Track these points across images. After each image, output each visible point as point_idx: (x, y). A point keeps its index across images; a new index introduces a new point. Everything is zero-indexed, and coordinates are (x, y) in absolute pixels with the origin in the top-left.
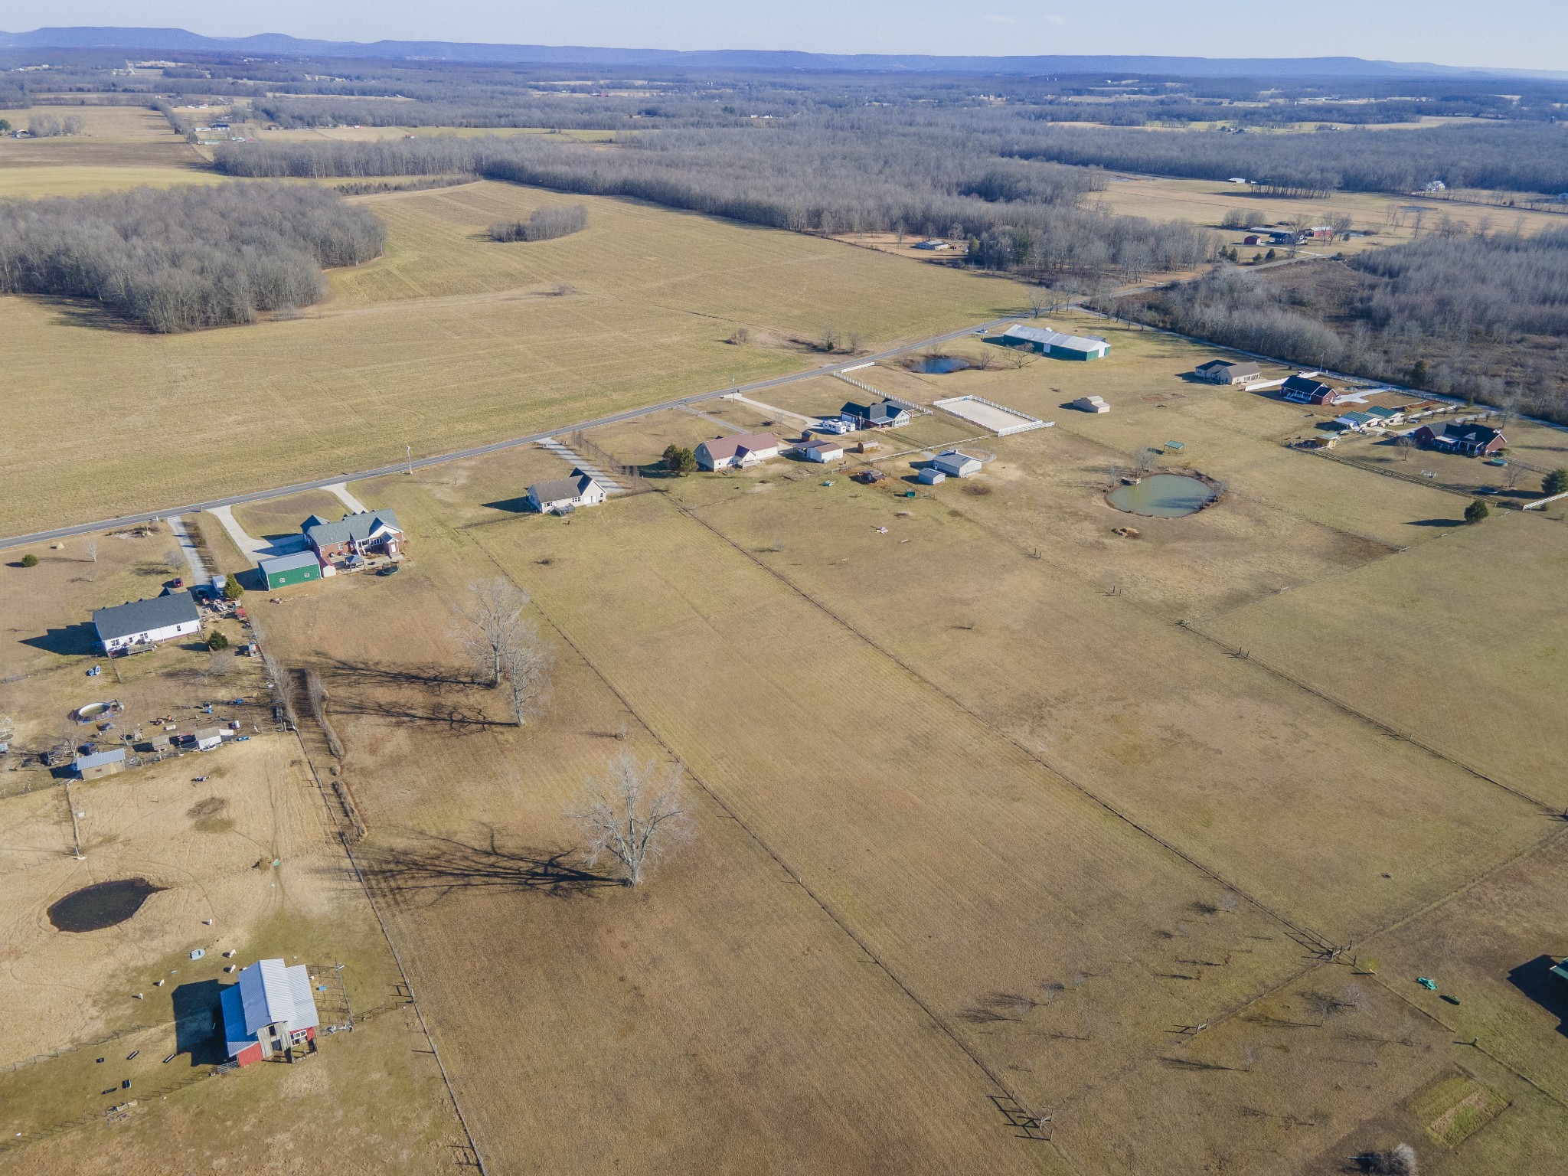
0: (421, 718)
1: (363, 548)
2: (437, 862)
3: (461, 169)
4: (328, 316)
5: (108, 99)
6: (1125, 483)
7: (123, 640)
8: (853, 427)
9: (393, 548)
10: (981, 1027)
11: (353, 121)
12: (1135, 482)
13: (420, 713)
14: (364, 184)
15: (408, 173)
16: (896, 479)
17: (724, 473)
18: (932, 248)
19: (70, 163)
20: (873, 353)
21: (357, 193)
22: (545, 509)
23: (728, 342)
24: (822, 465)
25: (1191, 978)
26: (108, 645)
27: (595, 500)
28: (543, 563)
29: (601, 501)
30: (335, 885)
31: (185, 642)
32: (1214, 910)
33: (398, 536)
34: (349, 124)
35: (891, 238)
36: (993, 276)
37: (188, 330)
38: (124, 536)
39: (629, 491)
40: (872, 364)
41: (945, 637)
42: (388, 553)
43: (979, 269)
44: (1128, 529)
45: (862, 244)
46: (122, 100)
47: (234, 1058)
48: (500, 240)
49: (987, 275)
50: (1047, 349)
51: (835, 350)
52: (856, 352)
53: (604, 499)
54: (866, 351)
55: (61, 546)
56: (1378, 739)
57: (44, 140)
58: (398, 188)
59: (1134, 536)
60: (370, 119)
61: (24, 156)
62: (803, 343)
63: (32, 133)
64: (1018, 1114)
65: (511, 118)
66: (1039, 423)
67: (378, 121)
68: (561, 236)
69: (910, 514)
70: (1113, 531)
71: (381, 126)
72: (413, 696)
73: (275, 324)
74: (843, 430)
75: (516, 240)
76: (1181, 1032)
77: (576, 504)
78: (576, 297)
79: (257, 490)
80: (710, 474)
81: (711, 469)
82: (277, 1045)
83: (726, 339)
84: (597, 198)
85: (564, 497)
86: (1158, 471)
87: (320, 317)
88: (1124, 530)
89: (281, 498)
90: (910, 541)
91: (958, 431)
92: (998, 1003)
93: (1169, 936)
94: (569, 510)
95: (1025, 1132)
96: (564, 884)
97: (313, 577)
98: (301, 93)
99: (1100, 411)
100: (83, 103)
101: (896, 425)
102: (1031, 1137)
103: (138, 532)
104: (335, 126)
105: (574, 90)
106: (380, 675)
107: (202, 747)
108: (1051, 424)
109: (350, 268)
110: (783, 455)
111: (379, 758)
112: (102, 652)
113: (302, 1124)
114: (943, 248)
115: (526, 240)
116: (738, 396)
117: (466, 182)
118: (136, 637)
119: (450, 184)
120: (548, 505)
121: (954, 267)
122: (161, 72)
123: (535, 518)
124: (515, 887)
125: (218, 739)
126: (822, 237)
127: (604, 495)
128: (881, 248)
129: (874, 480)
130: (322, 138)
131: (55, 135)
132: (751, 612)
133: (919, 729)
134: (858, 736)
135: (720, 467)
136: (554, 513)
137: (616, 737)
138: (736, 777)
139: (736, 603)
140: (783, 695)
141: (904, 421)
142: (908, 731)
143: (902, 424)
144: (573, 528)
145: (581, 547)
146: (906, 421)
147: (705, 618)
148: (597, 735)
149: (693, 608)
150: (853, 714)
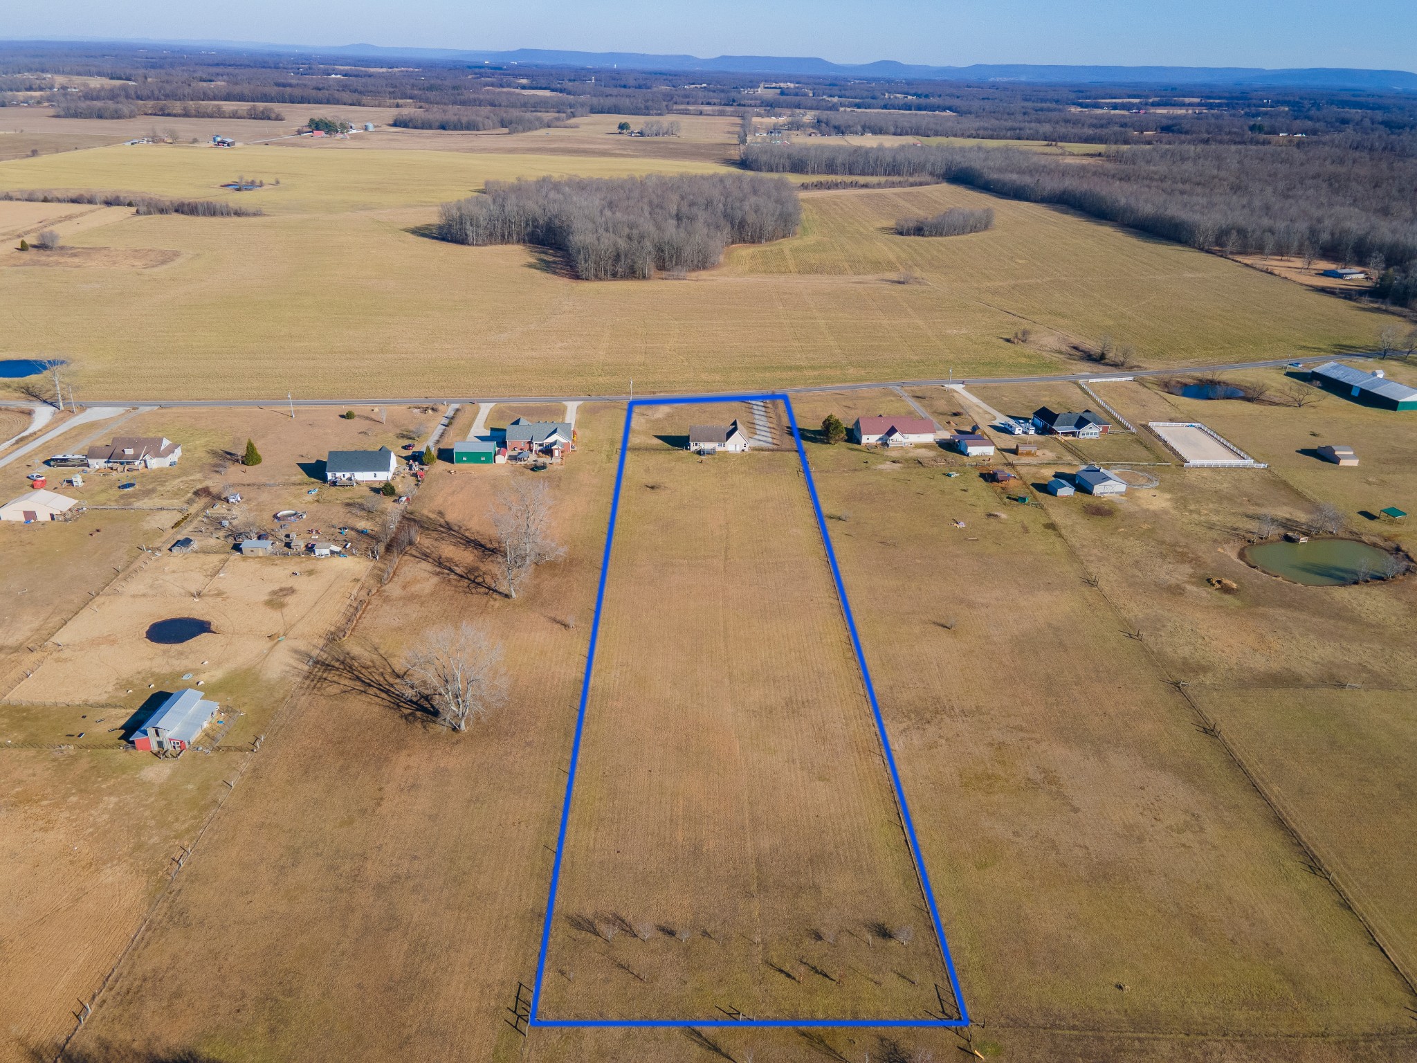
0: (456, 574)
1: (539, 448)
2: (363, 671)
3: (932, 174)
4: (705, 280)
5: (718, 111)
6: (1288, 539)
7: (339, 474)
8: (1032, 431)
9: (556, 453)
10: (574, 932)
11: (878, 131)
12: (1299, 540)
13: (458, 570)
14: (839, 181)
15: (885, 174)
16: (1025, 483)
17: (868, 446)
18: (1341, 276)
19: (645, 156)
20: (1146, 369)
21: (829, 188)
22: (693, 447)
23: (1008, 341)
24: (965, 458)
25: (794, 978)
26: (330, 476)
27: (738, 449)
28: (651, 487)
29: (743, 450)
30: (294, 663)
31: (376, 486)
32: (890, 937)
33: (564, 445)
34: (874, 133)
35: (1298, 263)
36: (1386, 312)
37: (601, 279)
38: (416, 411)
39: (775, 447)
40: (1131, 378)
41: (918, 629)
42: (552, 456)
43: (1372, 302)
44: (1225, 581)
45: (1258, 266)
46: (728, 112)
47: (133, 742)
48: (901, 234)
49: (1378, 310)
50: (1355, 393)
51: (1106, 361)
52: (1125, 366)
53: (746, 449)
54: (1139, 367)
55: (376, 410)
56: (1288, 864)
57: (648, 139)
58: (865, 186)
59: (1226, 590)
60: (892, 129)
61: (619, 149)
62: (1082, 351)
63: (641, 134)
64: (524, 1006)
65: (1018, 131)
66: (1249, 462)
67: (899, 131)
68: (958, 234)
69: (1003, 516)
70: (1209, 580)
71: (900, 135)
72: (466, 557)
73: (665, 281)
74: (1017, 431)
75: (914, 235)
76: (729, 1014)
77: (719, 449)
78: (917, 287)
79: (524, 396)
80: (857, 446)
81: (859, 442)
82: (160, 744)
83: (1008, 337)
84: (1031, 205)
85: (711, 440)
86: (1348, 536)
87: (697, 281)
88: (1219, 582)
89: (532, 404)
90: (977, 540)
91: (1145, 453)
92: (607, 921)
93: (818, 937)
94: (712, 453)
95: (515, 1021)
96: (419, 714)
97: (487, 461)
98: (869, 108)
99: (1343, 463)
100: (701, 113)
101: (1080, 436)
102: (515, 1027)
103: (425, 410)
104: (862, 135)
105: (1115, 107)
106: (461, 538)
107: (317, 554)
108: (1262, 465)
109: (756, 245)
110: (937, 443)
111: (405, 592)
112: (324, 479)
113: (129, 797)
114: (1356, 276)
115: (923, 235)
116: (959, 388)
117: (927, 184)
118: (348, 475)
119: (912, 185)
120: (696, 445)
121: (1345, 298)
122: (778, 91)
123: (683, 453)
124: (388, 704)
125: (327, 551)
126: (1222, 256)
127: (747, 446)
128: (1276, 272)
129: (998, 481)
130: (845, 144)
131: (656, 135)
132: (768, 563)
133: (804, 695)
134: (746, 685)
135: (868, 441)
136: (699, 453)
137: (566, 626)
138: (617, 683)
139: (765, 553)
140: (722, 634)
141: (1091, 434)
142: (793, 694)
143: (1089, 437)
144: (701, 466)
145: (692, 482)
146: (1095, 434)
147: (726, 559)
148: (555, 621)
149: (726, 548)
150: (762, 666)
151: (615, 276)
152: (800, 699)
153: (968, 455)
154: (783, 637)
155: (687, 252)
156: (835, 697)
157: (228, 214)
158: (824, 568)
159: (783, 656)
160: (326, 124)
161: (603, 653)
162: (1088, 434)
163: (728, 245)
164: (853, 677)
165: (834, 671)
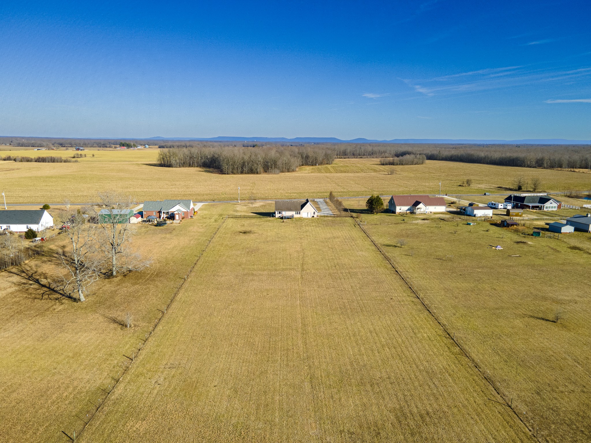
1: (166, 216)
3: (390, 154)
8: (510, 207)
9: (177, 217)
15: (369, 155)
16: (529, 228)
17: (402, 215)
22: (277, 215)
23: (459, 186)
24: (473, 218)
27: (310, 216)
28: (244, 233)
29: (313, 217)
33: (184, 212)
37: (235, 174)
39: (335, 216)
40: (545, 194)
41: (518, 322)
42: (174, 219)
48: (383, 165)
51: (522, 190)
52: (536, 191)
53: (315, 216)
54: (544, 191)
62: (504, 188)
68: (410, 165)
69: (530, 243)
73: (268, 175)
74: (501, 207)
75: (389, 165)
77: (296, 215)
80: (393, 215)
81: (394, 212)
84: (438, 161)
85: (290, 210)
94: (291, 217)
101: (545, 209)
109: (314, 166)
110: (448, 212)
115: (394, 165)
116: (445, 196)
120: (280, 213)
127: (316, 213)
132: (342, 273)
133: (419, 405)
134: (335, 390)
135: (400, 211)
136: (282, 218)
137: (123, 325)
138: (155, 391)
139: (337, 266)
140: (300, 330)
141: (552, 207)
142: (403, 403)
143: (550, 209)
144: (283, 223)
145: (275, 230)
146: (555, 207)
147: (303, 270)
148: (115, 321)
149: (303, 264)
150: (352, 364)
151: (242, 173)
152: (415, 410)
153: (475, 216)
154: (371, 332)
155: (279, 163)
156: (464, 406)
157: (61, 162)
158: (395, 276)
159: (376, 352)
160: (127, 144)
161: (153, 353)
162: (549, 207)
163: (300, 166)
164: (475, 377)
165: (446, 369)
